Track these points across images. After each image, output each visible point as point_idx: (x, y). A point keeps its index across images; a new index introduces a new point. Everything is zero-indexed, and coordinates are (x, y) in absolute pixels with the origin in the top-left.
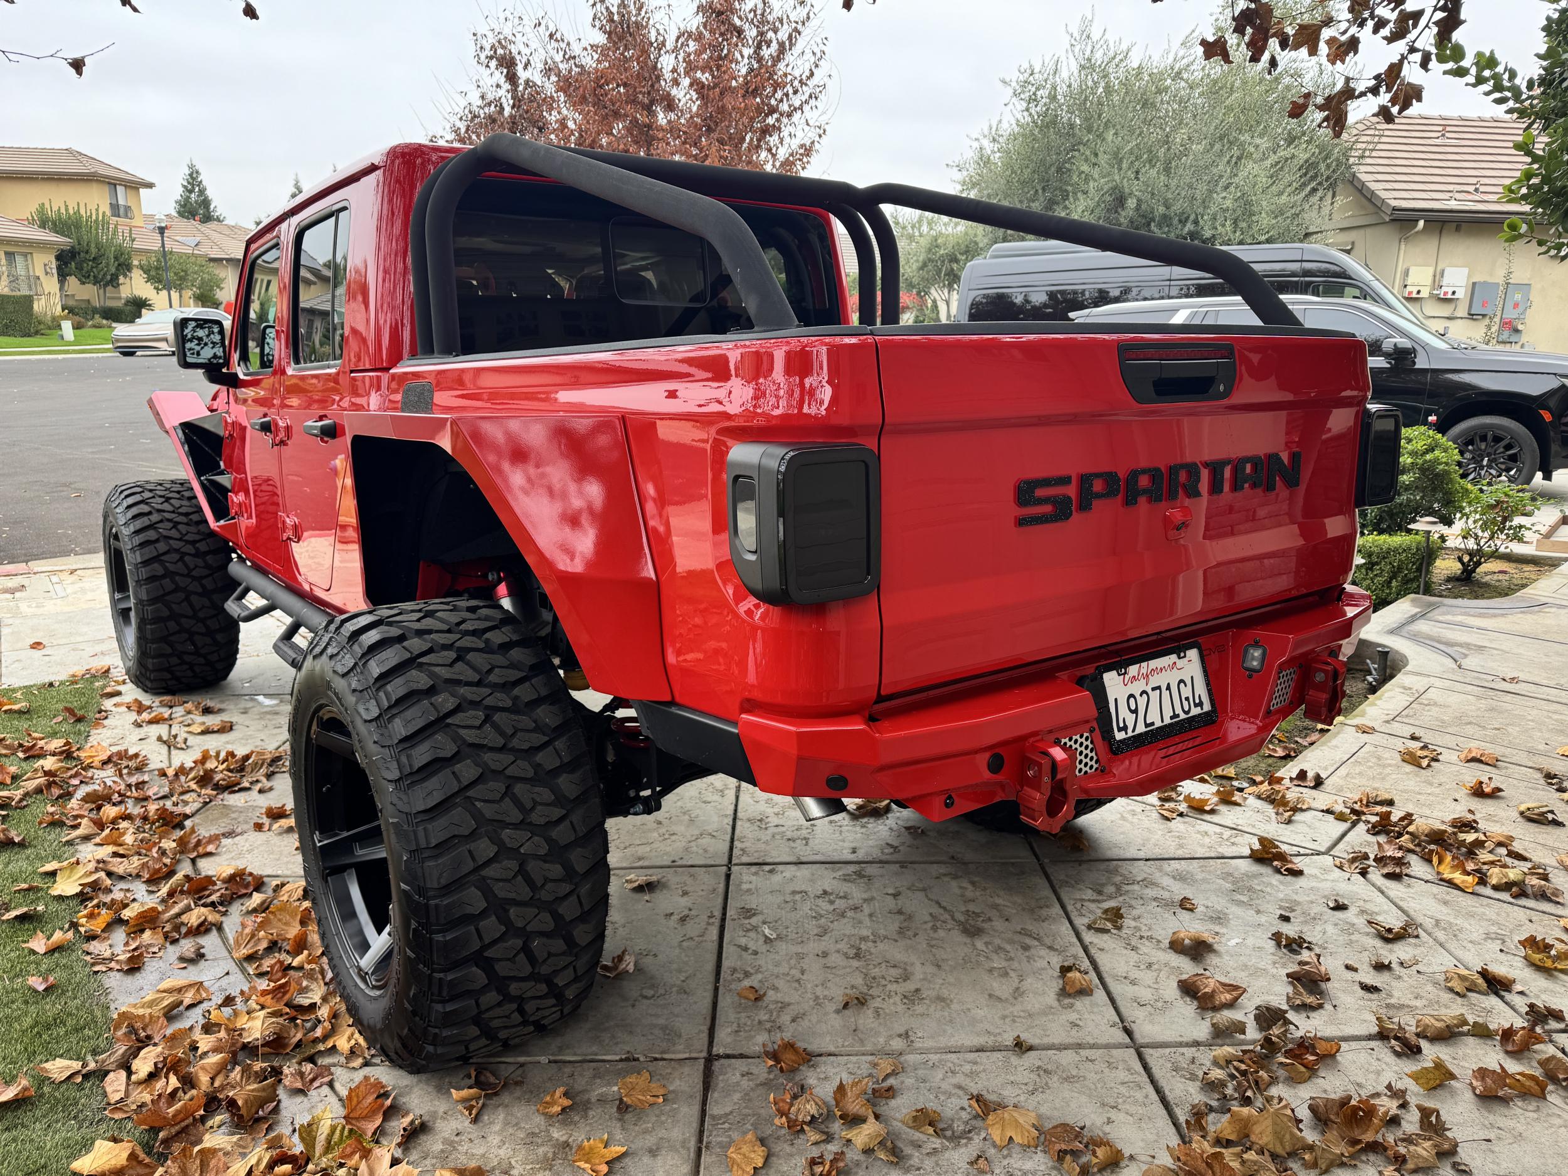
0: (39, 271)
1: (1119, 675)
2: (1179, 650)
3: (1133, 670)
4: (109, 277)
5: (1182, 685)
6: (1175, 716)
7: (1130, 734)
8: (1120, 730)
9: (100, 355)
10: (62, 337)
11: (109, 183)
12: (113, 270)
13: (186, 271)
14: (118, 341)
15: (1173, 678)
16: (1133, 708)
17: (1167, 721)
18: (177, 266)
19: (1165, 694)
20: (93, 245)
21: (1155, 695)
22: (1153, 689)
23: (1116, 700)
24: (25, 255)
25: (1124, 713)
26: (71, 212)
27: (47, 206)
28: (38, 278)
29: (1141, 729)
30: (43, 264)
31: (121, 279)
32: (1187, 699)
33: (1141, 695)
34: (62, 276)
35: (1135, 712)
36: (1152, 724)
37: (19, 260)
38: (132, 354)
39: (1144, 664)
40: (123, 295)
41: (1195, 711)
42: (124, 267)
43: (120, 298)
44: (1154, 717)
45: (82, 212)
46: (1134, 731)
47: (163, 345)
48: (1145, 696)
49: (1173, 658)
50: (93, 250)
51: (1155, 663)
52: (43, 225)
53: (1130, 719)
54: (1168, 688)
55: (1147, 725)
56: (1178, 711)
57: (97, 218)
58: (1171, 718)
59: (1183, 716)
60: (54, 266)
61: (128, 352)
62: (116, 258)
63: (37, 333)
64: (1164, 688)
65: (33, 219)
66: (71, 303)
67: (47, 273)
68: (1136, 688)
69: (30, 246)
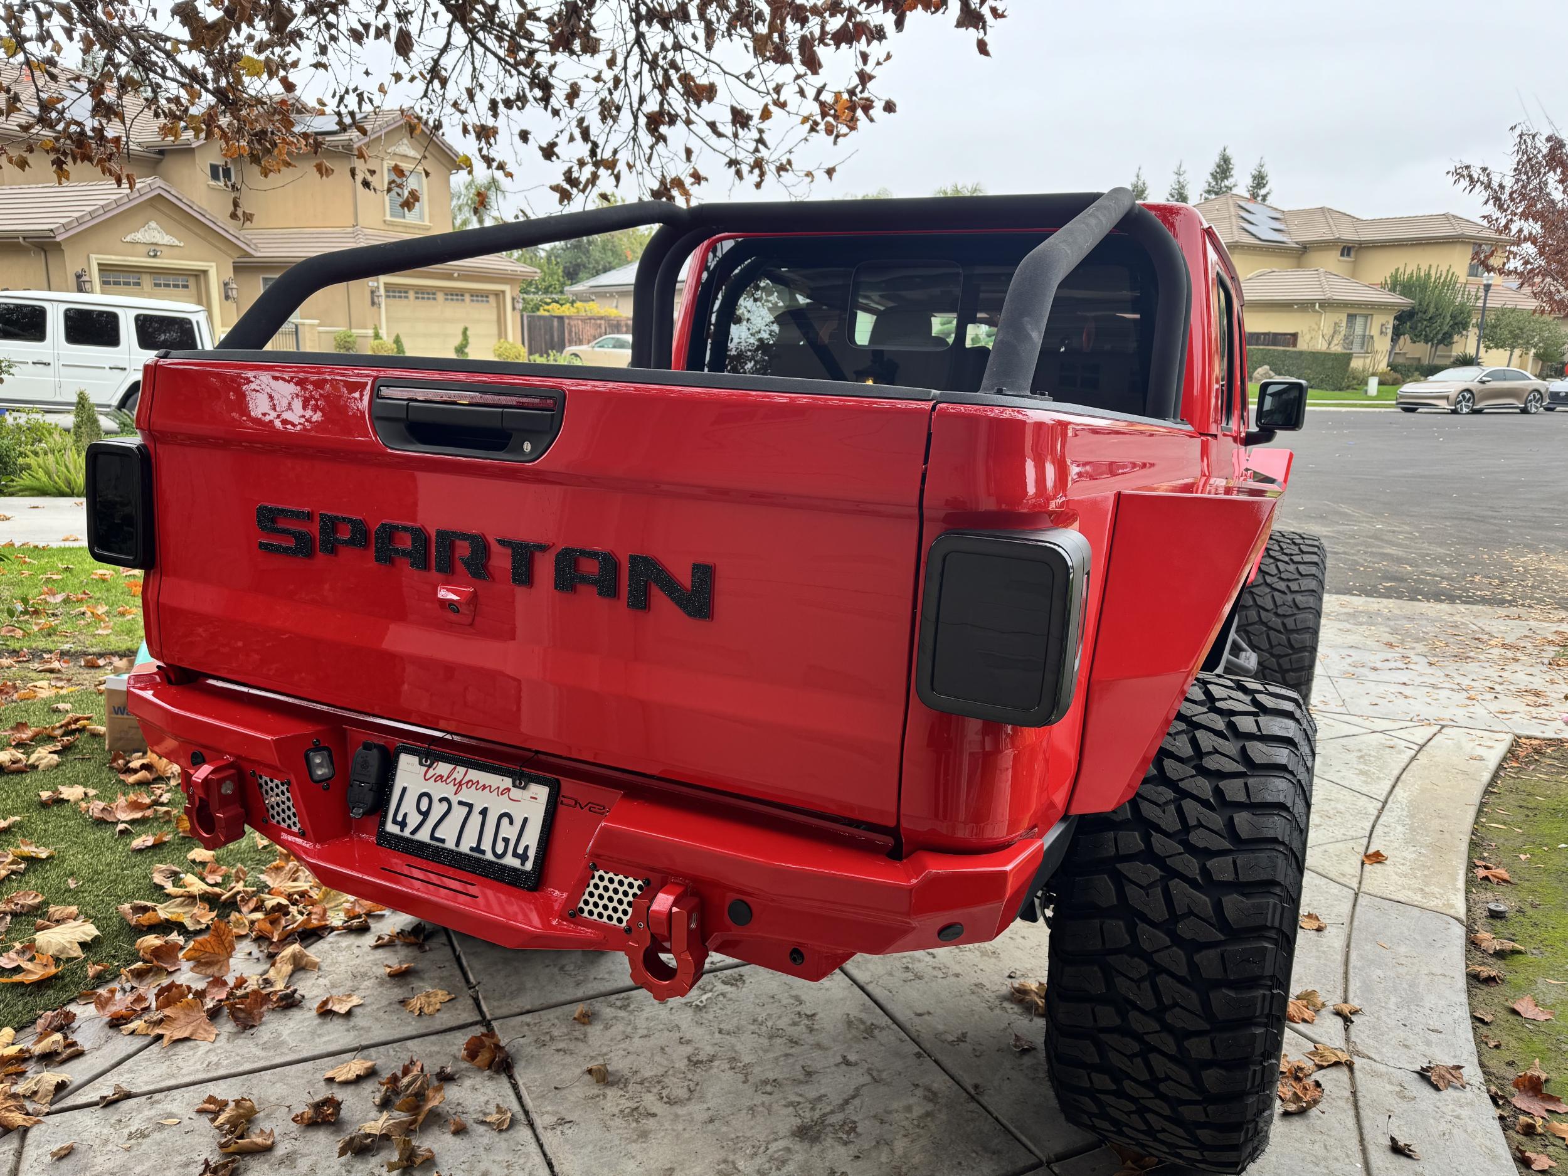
0: (1375, 331)
1: (421, 763)
2: (522, 779)
3: (443, 768)
4: (1440, 336)
5: (505, 821)
6: (477, 849)
7: (407, 833)
8: (395, 822)
9: (1383, 410)
10: (1366, 392)
11: (1475, 244)
12: (1446, 328)
13: (1521, 329)
14: (1402, 397)
15: (497, 806)
16: (424, 808)
17: (464, 848)
18: (1514, 324)
19: (476, 819)
20: (1432, 305)
21: (459, 812)
22: (461, 803)
23: (404, 790)
24: (1366, 316)
25: (409, 806)
26: (1422, 274)
27: (1401, 270)
28: (1372, 337)
29: (424, 836)
30: (1380, 327)
31: (1456, 338)
32: (506, 841)
33: (441, 800)
34: (1397, 334)
35: (425, 815)
36: (443, 841)
37: (1359, 321)
38: (1413, 410)
39: (461, 770)
40: (1454, 354)
41: (510, 861)
42: (1460, 324)
43: (1450, 356)
44: (448, 833)
45: (1433, 273)
46: (413, 833)
47: (1443, 403)
48: (445, 805)
49: (507, 782)
50: (1432, 310)
51: (474, 774)
52: (1393, 289)
53: (414, 820)
54: (484, 812)
55: (432, 837)
56: (486, 845)
57: (1445, 280)
58: (472, 849)
59: (489, 856)
60: (1391, 326)
61: (1410, 409)
62: (1453, 317)
63: (1348, 388)
64: (477, 809)
65: (1386, 283)
66: (1400, 360)
67: (1382, 333)
68: (438, 790)
69: (1371, 308)
